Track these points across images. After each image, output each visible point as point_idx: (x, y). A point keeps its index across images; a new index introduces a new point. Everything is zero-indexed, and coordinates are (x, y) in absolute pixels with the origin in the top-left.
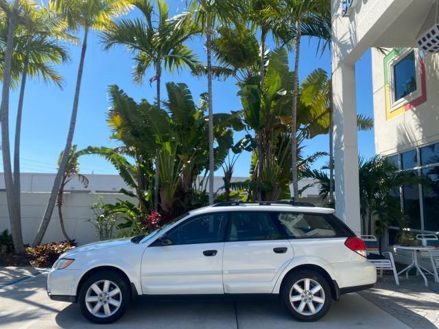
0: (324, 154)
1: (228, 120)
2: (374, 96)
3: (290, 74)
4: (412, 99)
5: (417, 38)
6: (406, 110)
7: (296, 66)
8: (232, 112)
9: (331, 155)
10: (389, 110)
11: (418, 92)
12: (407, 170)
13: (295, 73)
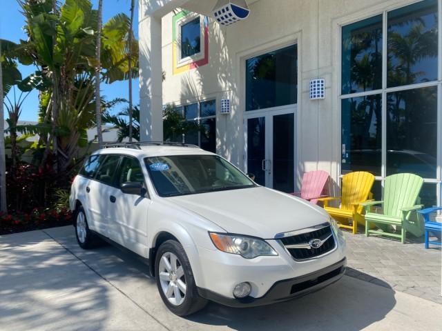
0: (123, 100)
1: (16, 50)
2: (163, 50)
3: (94, 12)
4: (197, 59)
5: (214, 10)
6: (191, 68)
7: (100, 6)
8: (21, 41)
9: (130, 102)
10: (176, 66)
11: (201, 55)
12: (188, 120)
13: (98, 12)
